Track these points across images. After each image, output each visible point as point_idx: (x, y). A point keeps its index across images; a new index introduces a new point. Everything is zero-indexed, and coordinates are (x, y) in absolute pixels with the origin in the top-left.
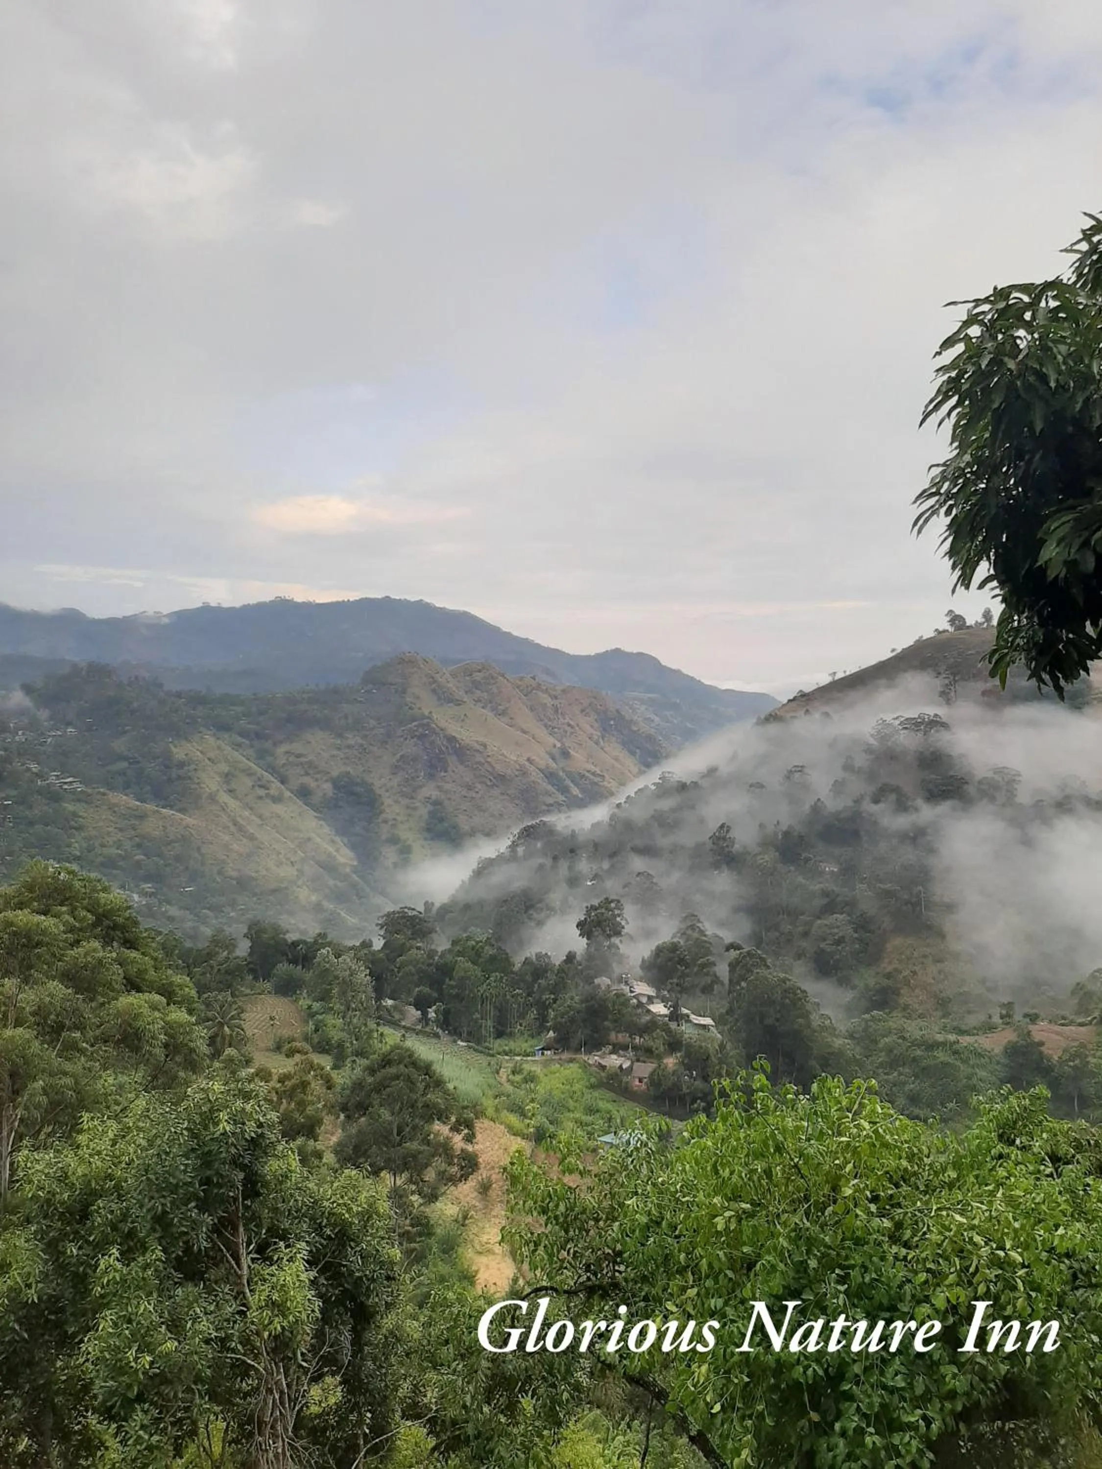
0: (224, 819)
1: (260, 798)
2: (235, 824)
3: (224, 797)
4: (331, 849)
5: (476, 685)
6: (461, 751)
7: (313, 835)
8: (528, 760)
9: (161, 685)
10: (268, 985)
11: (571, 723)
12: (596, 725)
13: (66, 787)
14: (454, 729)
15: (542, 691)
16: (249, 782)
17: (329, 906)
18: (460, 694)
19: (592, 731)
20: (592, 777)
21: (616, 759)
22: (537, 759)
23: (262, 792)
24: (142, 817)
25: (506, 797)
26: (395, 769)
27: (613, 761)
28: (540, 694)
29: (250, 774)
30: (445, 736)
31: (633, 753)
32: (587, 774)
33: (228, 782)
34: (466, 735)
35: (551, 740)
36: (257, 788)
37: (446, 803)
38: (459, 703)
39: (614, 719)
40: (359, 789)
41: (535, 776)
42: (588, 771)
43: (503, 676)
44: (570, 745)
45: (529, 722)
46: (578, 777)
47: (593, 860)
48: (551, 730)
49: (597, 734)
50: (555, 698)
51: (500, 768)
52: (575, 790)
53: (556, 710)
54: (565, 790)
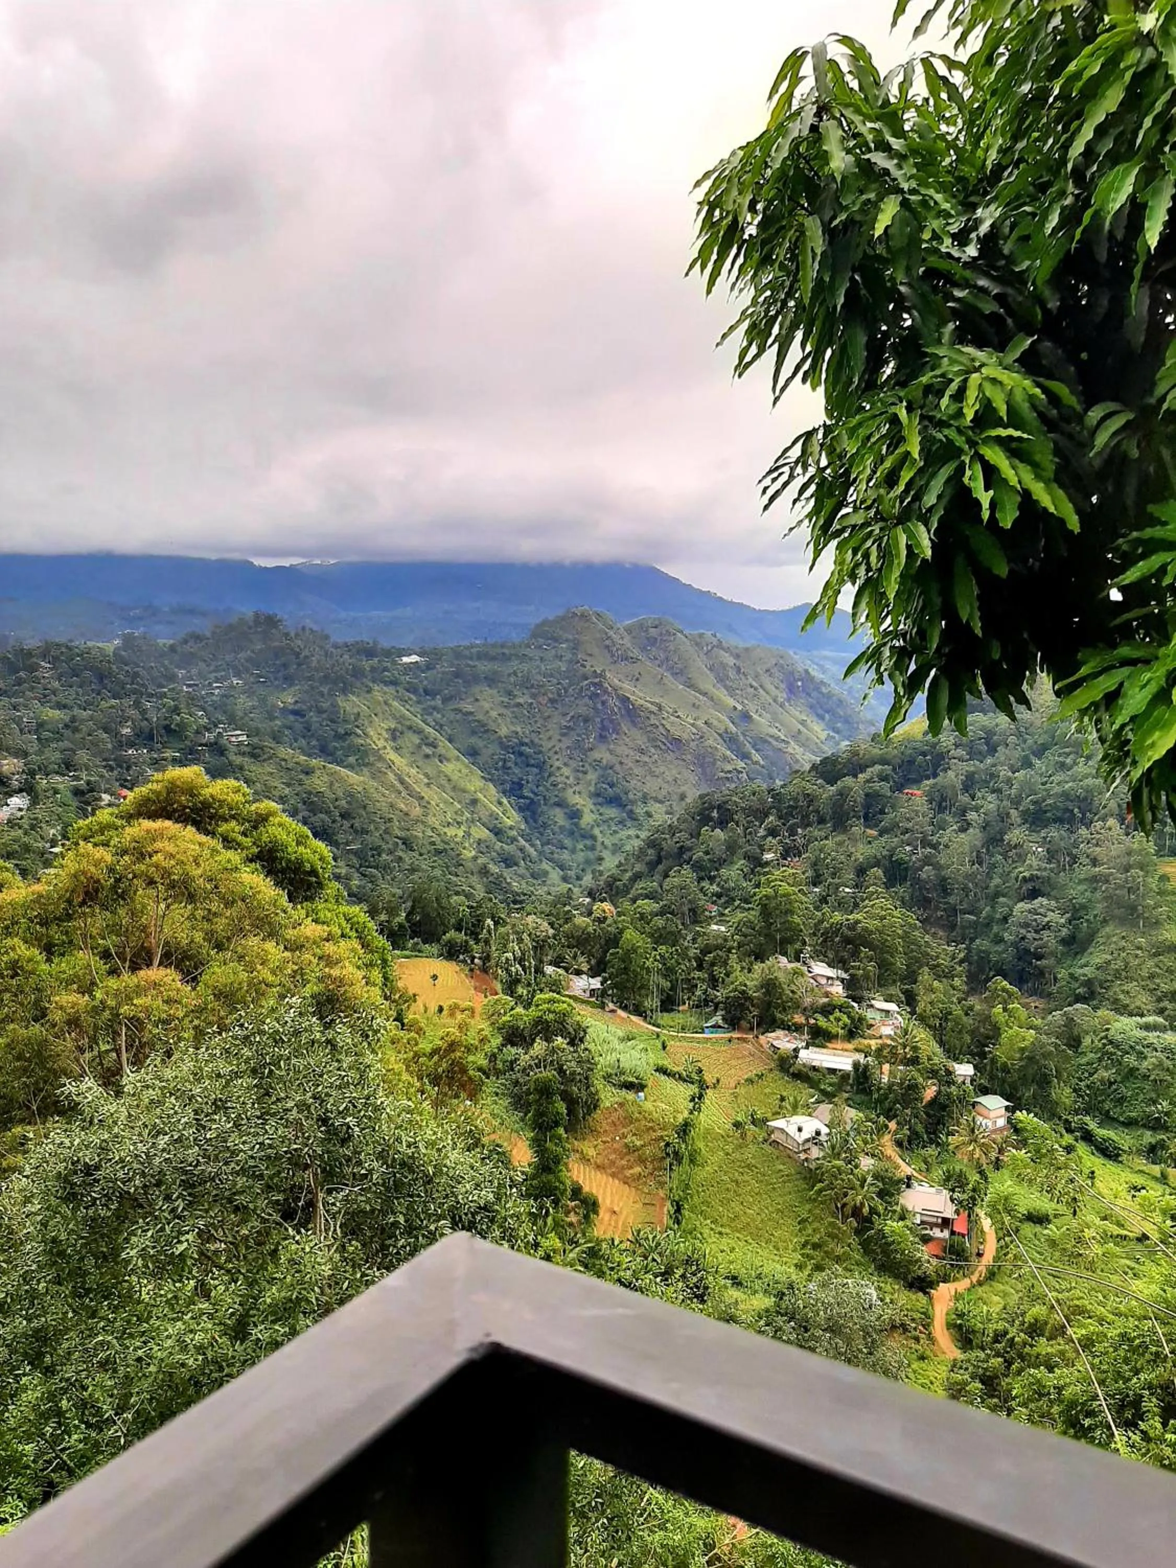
0: (391, 776)
1: (427, 756)
2: (402, 782)
3: (392, 756)
4: (498, 810)
5: (653, 641)
6: (632, 712)
7: (480, 796)
8: (706, 723)
9: (327, 637)
10: (434, 949)
11: (754, 684)
12: (783, 686)
13: (233, 739)
14: (627, 688)
15: (723, 649)
16: (416, 740)
17: (494, 869)
18: (636, 653)
19: (776, 692)
20: (775, 743)
21: (803, 723)
22: (715, 723)
23: (428, 751)
24: (308, 772)
25: (681, 763)
26: (566, 731)
27: (800, 727)
28: (722, 652)
29: (419, 732)
30: (618, 696)
31: (822, 718)
32: (770, 740)
33: (394, 739)
34: (640, 696)
35: (731, 702)
36: (424, 747)
37: (617, 767)
38: (635, 660)
39: (801, 680)
40: (527, 750)
41: (712, 741)
42: (772, 736)
43: (681, 632)
44: (752, 708)
45: (708, 683)
46: (760, 743)
47: (773, 832)
48: (731, 692)
49: (782, 696)
50: (737, 656)
51: (676, 732)
52: (756, 757)
53: (738, 670)
54: (745, 756)
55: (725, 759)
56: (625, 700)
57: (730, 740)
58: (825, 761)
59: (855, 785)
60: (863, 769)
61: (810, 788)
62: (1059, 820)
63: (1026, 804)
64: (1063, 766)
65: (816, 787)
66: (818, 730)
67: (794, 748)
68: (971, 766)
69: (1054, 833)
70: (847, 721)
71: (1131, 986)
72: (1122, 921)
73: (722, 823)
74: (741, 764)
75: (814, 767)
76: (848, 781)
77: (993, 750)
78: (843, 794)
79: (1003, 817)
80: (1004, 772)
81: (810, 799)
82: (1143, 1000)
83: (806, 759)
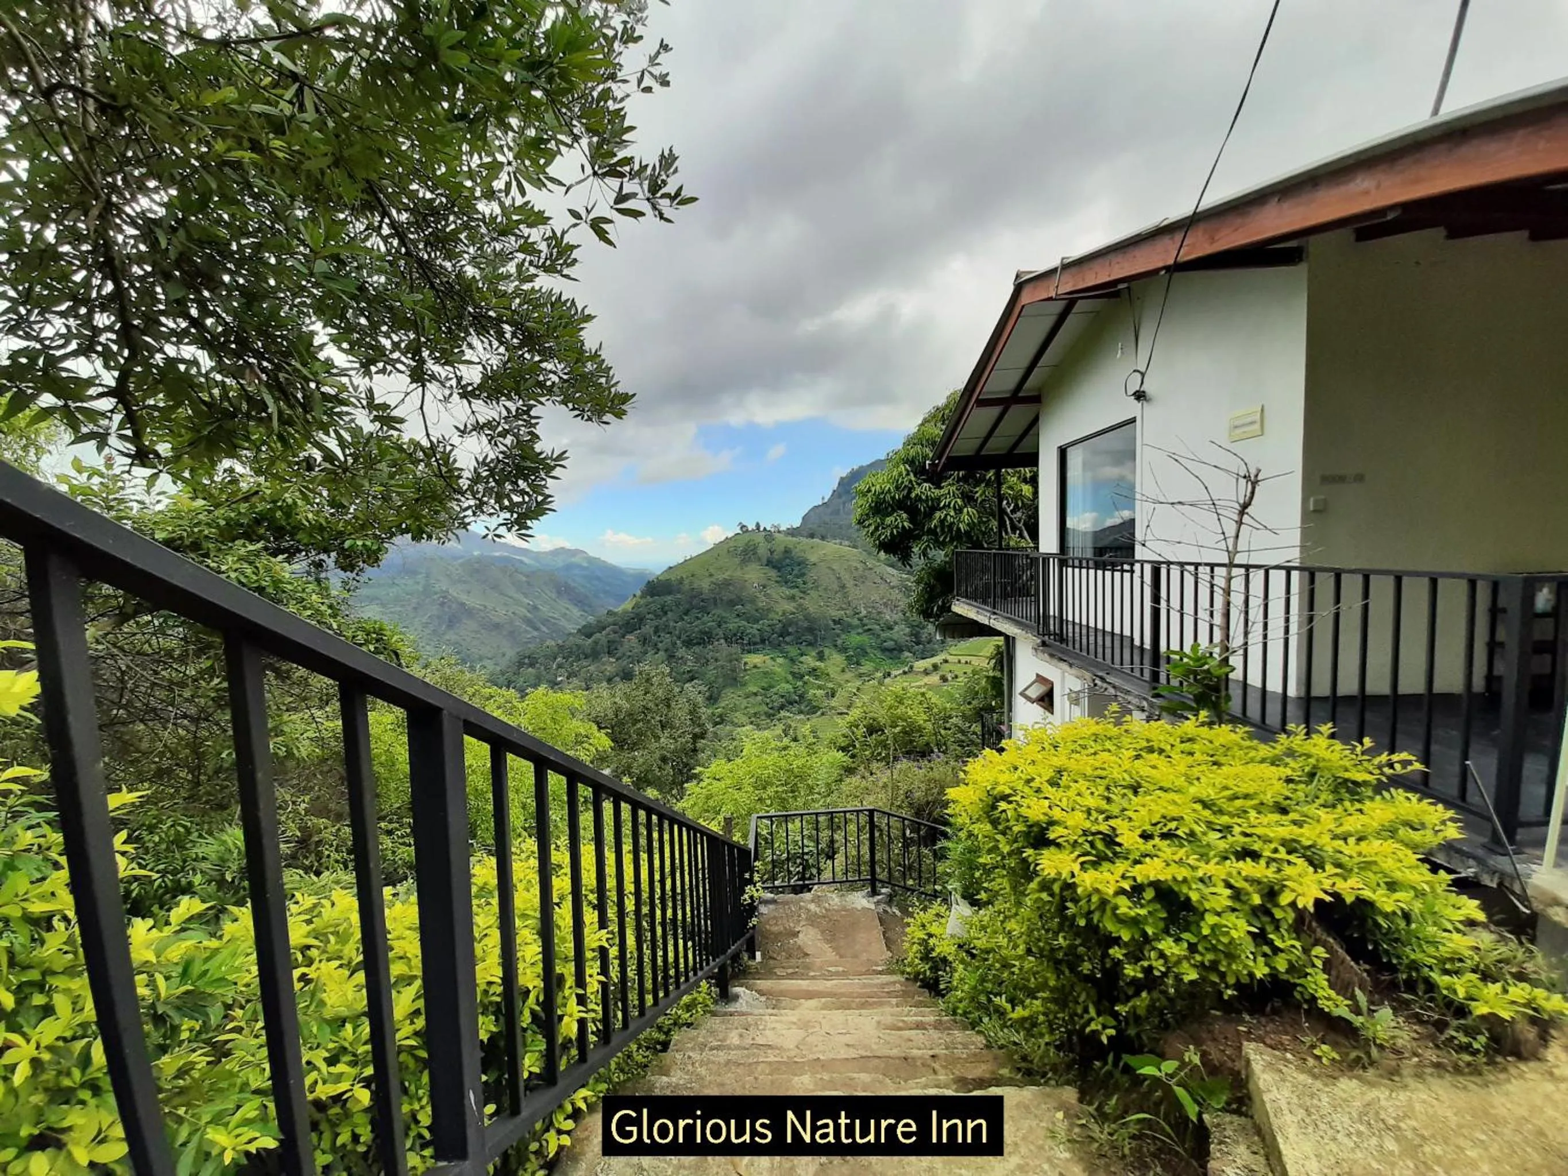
6: (467, 610)
8: (513, 613)
11: (538, 590)
12: (554, 590)
14: (463, 597)
19: (551, 593)
20: (553, 620)
21: (567, 609)
22: (519, 612)
25: (501, 636)
27: (566, 611)
31: (577, 605)
32: (550, 619)
34: (472, 601)
35: (526, 601)
39: (564, 587)
41: (518, 622)
42: (551, 617)
44: (537, 602)
45: (512, 592)
46: (545, 622)
47: (560, 666)
48: (526, 595)
49: (554, 596)
50: (527, 576)
51: (496, 620)
52: (544, 629)
53: (528, 583)
54: (537, 629)
55: (526, 631)
56: (463, 604)
57: (529, 622)
58: (584, 627)
59: (601, 637)
60: (604, 628)
61: (579, 642)
62: (699, 644)
63: (684, 637)
64: (698, 618)
65: (580, 640)
66: (576, 612)
67: (563, 623)
68: (655, 623)
69: (697, 649)
70: (590, 606)
71: (737, 714)
72: (732, 685)
73: (532, 665)
74: (536, 633)
75: (579, 631)
76: (598, 635)
77: (666, 613)
78: (596, 643)
79: (674, 644)
80: (672, 624)
81: (578, 646)
82: (744, 719)
83: (572, 628)
